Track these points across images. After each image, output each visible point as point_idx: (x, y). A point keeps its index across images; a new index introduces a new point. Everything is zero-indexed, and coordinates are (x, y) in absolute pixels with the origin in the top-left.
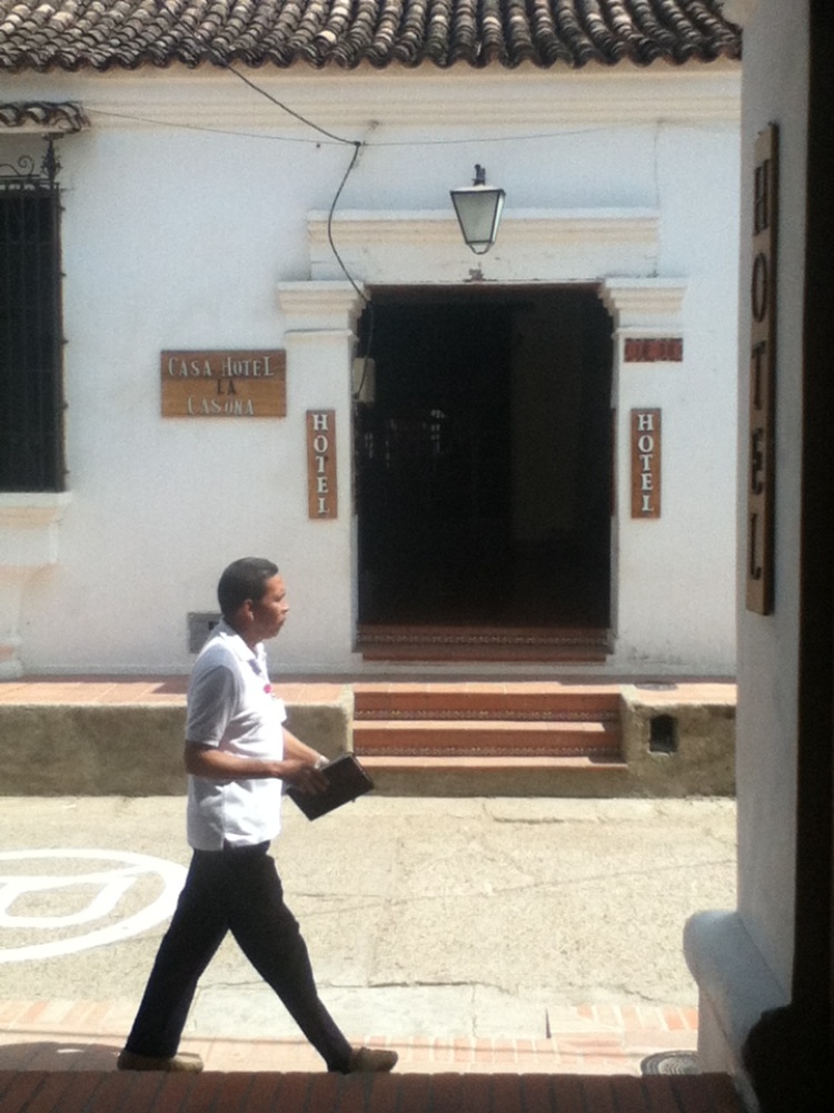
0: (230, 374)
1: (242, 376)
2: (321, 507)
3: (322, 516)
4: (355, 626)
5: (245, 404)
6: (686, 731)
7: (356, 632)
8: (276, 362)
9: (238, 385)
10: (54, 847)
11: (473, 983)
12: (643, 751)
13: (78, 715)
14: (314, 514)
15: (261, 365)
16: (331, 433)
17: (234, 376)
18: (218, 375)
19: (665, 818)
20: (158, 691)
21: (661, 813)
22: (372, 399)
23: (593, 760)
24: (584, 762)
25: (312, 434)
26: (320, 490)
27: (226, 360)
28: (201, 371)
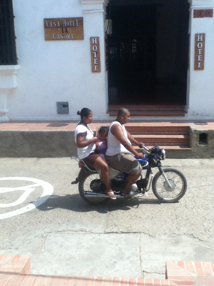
0: (66, 26)
1: (69, 26)
2: (95, 69)
3: (96, 71)
4: (107, 105)
5: (71, 36)
6: (211, 138)
7: (108, 107)
8: (79, 22)
9: (68, 29)
10: (13, 176)
11: (140, 233)
13: (23, 134)
14: (93, 71)
15: (75, 22)
16: (98, 45)
17: (67, 26)
18: (62, 26)
19: (203, 165)
20: (48, 126)
22: (111, 33)
23: (180, 147)
24: (178, 148)
25: (92, 45)
26: (95, 63)
27: (64, 21)
28: (57, 26)
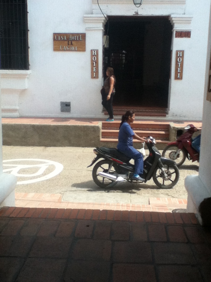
0: (71, 39)
1: (74, 40)
2: (94, 75)
3: (95, 78)
5: (75, 48)
8: (84, 36)
9: (73, 43)
10: (28, 158)
12: (175, 139)
13: (33, 126)
14: (93, 77)
15: (79, 37)
16: (97, 55)
18: (68, 40)
20: (53, 121)
22: (108, 47)
23: (161, 141)
24: (159, 141)
25: (92, 56)
26: (94, 71)
27: (70, 36)
28: (64, 39)
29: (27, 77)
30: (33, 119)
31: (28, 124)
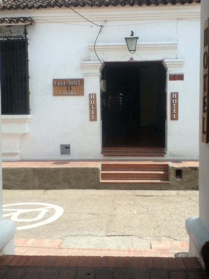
0: (70, 85)
1: (73, 85)
2: (93, 118)
3: (93, 120)
4: (101, 148)
5: (74, 92)
6: (185, 173)
7: (102, 149)
8: (81, 82)
9: (72, 88)
10: (28, 202)
11: (132, 235)
12: (174, 179)
13: (34, 170)
14: (91, 120)
15: (78, 82)
16: (95, 99)
17: (71, 85)
18: (67, 85)
19: (179, 195)
20: (54, 164)
21: (178, 194)
22: (105, 91)
23: (161, 181)
24: (159, 181)
25: (90, 99)
26: (93, 114)
27: (69, 81)
28: (63, 84)
29: (27, 121)
30: (34, 162)
31: (29, 167)
